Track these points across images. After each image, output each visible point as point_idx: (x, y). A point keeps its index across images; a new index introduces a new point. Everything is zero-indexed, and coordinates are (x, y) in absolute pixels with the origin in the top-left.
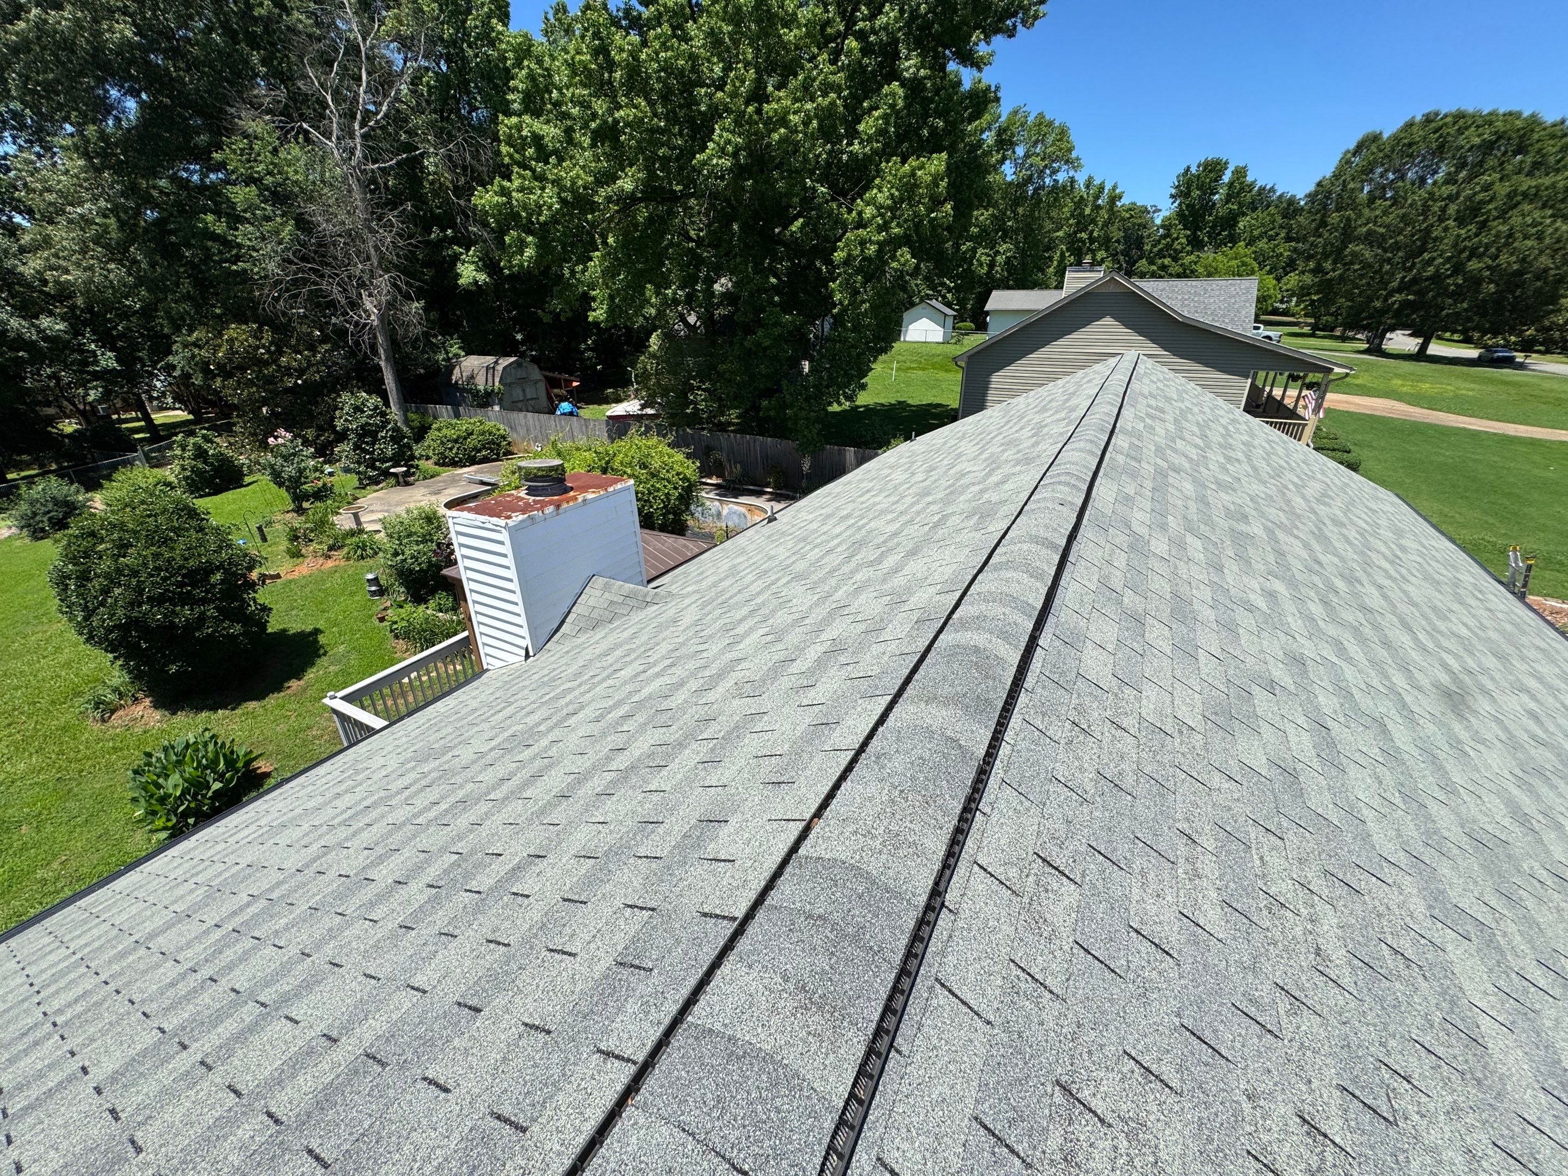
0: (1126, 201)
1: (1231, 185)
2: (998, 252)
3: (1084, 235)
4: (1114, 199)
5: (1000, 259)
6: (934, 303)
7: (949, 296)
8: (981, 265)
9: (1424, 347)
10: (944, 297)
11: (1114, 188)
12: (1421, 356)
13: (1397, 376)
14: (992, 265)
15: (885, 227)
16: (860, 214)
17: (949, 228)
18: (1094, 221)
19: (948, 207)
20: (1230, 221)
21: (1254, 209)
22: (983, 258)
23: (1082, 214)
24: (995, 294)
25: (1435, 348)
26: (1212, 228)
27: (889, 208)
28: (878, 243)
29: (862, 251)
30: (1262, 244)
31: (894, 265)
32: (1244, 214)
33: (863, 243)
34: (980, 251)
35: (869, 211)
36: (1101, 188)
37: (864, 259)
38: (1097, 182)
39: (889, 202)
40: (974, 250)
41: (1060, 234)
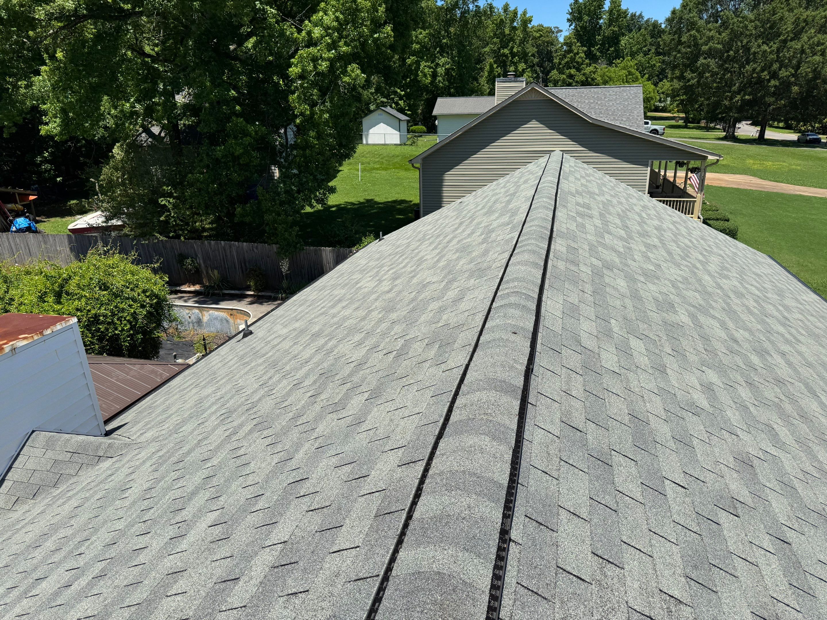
0: (535, 23)
1: (611, 11)
2: (438, 65)
3: (506, 51)
4: (526, 22)
5: (440, 70)
6: (388, 109)
7: (401, 103)
8: (425, 75)
9: (762, 133)
10: (397, 104)
11: (525, 13)
12: (761, 140)
13: (749, 156)
14: (434, 75)
15: (333, 46)
16: (309, 33)
17: (392, 47)
18: (512, 40)
19: (388, 29)
20: (614, 40)
21: (630, 31)
22: (426, 70)
23: (503, 34)
24: (440, 100)
25: (770, 134)
26: (603, 45)
27: (335, 29)
28: (329, 59)
29: (315, 67)
30: (640, 57)
31: (346, 79)
32: (623, 35)
33: (315, 60)
34: (423, 64)
35: (317, 32)
36: (515, 13)
37: (318, 74)
38: (512, 8)
39: (335, 24)
40: (418, 63)
41: (487, 49)
